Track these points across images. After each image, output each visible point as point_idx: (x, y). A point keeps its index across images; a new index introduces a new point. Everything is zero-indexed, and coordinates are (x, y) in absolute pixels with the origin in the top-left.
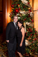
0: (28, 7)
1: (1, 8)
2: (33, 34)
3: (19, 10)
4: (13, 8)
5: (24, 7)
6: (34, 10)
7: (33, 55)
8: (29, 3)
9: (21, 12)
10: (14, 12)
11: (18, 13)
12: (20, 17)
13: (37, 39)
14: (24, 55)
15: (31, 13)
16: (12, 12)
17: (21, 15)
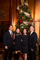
0: (30, 19)
1: (9, 19)
3: (22, 21)
4: (18, 20)
5: (26, 19)
6: (35, 21)
9: (24, 23)
10: (19, 23)
11: (22, 23)
12: (23, 26)
15: (33, 23)
16: (17, 23)
17: (25, 24)
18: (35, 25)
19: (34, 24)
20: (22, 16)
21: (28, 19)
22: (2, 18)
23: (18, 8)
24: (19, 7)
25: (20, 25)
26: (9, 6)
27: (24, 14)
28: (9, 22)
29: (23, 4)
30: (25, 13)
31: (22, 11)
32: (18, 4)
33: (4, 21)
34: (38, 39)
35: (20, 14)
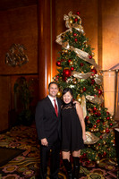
0: (90, 64)
1: (36, 67)
2: (102, 121)
3: (71, 70)
4: (59, 68)
5: (81, 65)
6: (103, 69)
7: (104, 165)
8: (91, 57)
9: (75, 76)
10: (62, 76)
11: (69, 77)
12: (74, 84)
13: (111, 130)
14: (84, 164)
15: (97, 75)
16: (58, 76)
17: (77, 80)
18: (102, 79)
19: (101, 77)
20: (71, 59)
21: (84, 65)
22: (19, 65)
23: (59, 40)
24: (62, 37)
25: (65, 81)
26: (37, 34)
27: (74, 54)
28: (37, 74)
29: (70, 30)
30: (77, 51)
31: (68, 47)
32: (59, 29)
33: (25, 72)
34: (113, 117)
35: (65, 54)
